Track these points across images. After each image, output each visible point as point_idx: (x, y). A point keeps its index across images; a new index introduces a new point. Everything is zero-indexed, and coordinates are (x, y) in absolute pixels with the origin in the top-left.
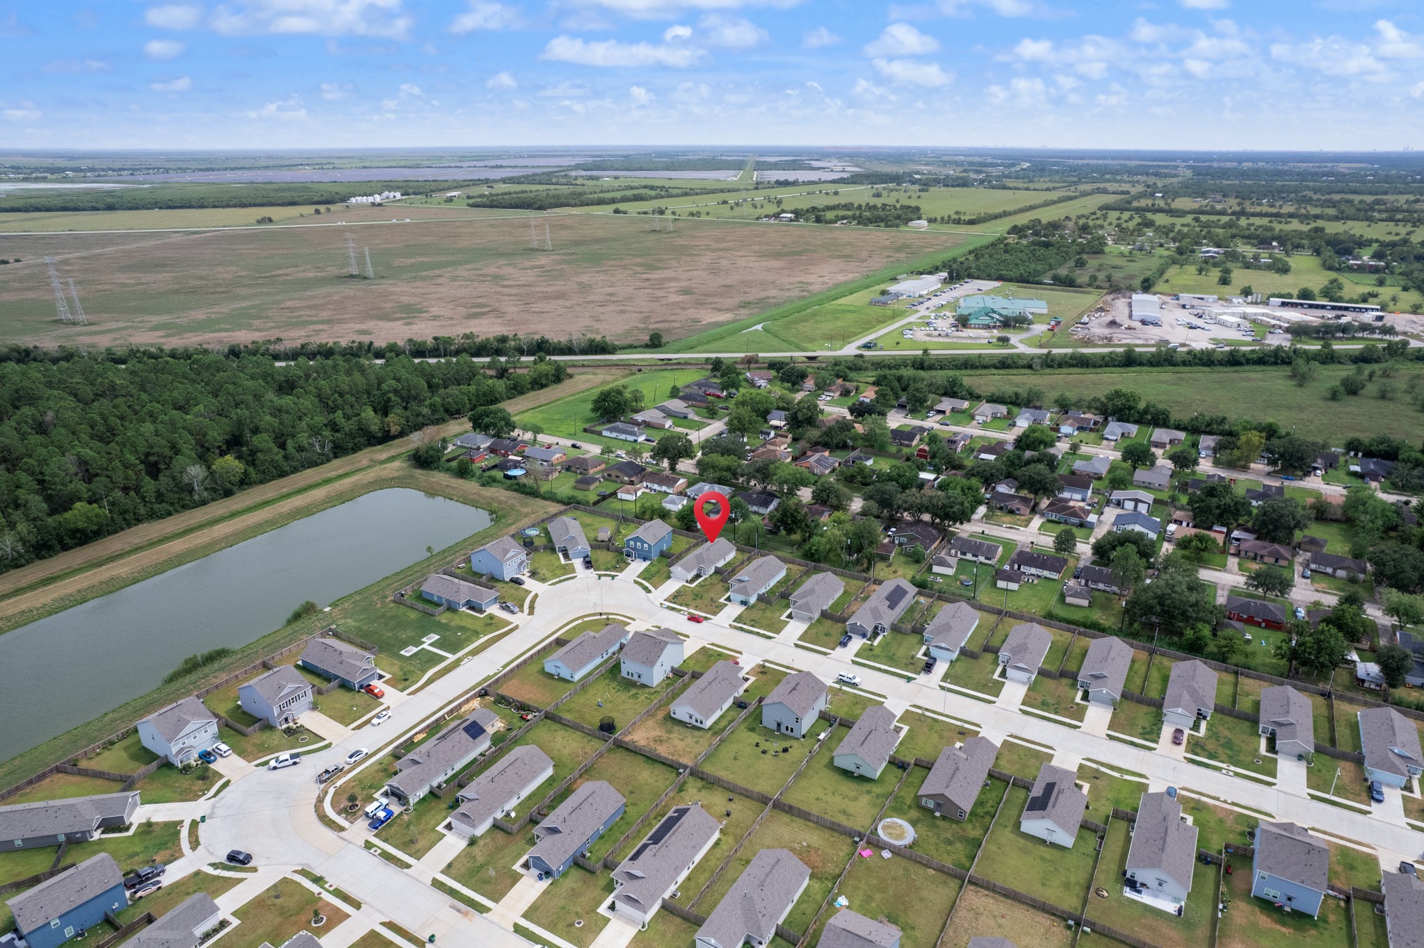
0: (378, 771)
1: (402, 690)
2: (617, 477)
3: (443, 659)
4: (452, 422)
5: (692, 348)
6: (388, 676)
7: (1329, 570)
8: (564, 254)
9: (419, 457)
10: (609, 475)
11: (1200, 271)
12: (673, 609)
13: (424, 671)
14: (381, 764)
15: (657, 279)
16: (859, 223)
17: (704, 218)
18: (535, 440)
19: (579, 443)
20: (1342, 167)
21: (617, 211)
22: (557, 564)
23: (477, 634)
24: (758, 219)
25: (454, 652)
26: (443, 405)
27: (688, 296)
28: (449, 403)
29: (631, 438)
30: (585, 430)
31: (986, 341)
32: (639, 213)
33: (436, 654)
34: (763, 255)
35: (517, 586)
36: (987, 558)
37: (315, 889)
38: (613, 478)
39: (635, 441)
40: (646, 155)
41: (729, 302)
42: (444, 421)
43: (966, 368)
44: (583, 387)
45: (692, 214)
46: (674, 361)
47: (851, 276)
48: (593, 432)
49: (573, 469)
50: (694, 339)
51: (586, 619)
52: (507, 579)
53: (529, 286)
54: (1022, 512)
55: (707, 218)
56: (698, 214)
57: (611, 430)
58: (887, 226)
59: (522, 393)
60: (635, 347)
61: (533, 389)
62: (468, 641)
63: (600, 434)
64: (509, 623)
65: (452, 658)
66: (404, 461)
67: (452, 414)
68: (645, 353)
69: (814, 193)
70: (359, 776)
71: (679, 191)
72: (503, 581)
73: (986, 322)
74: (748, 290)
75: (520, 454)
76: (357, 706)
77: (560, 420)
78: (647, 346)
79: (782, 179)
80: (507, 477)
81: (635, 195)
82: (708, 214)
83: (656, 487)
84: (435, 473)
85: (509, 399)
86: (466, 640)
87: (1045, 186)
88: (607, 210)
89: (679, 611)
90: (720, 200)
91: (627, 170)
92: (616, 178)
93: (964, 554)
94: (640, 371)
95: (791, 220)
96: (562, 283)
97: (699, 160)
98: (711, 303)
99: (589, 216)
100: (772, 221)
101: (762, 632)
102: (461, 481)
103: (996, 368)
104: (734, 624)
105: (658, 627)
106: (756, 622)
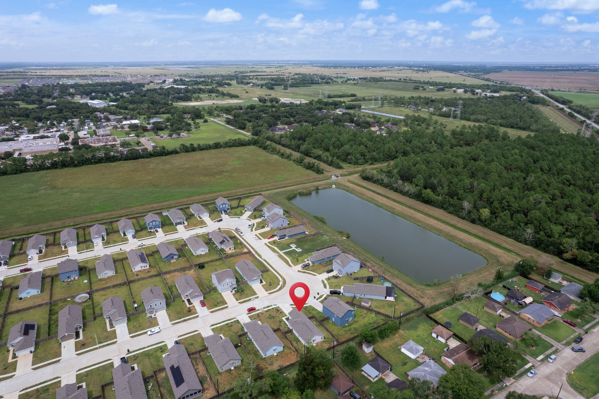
104: (236, 320)
105: (256, 298)
106: (229, 326)
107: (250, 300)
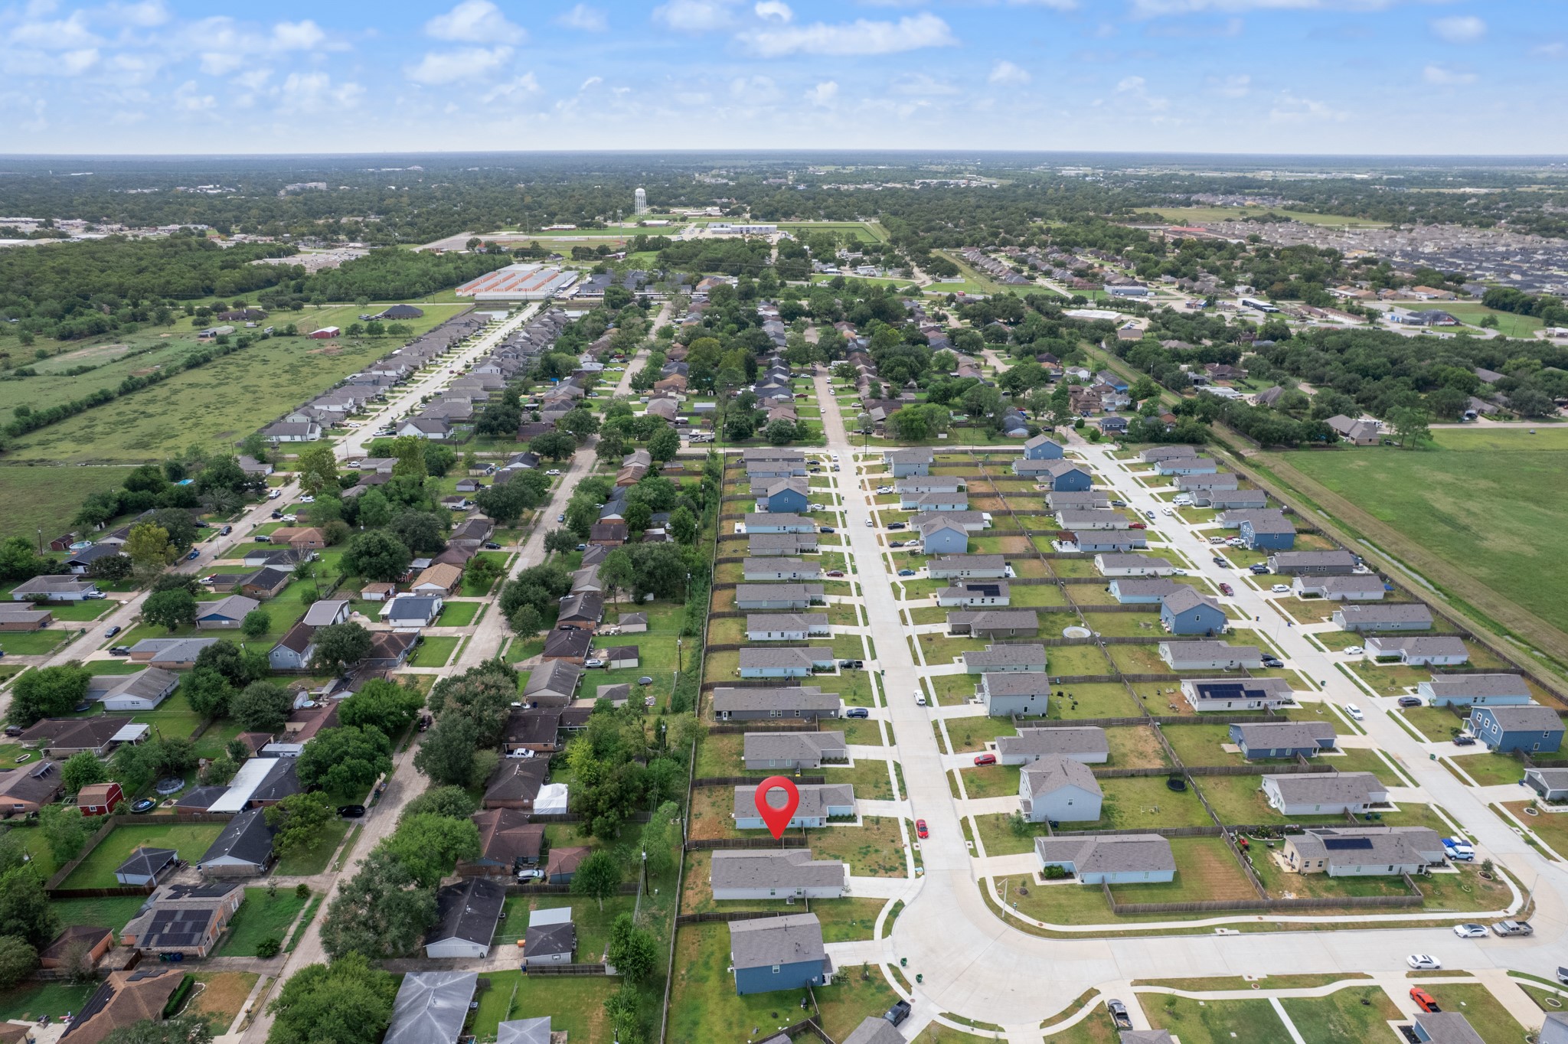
0: (1446, 898)
1: (1377, 989)
3: (1287, 1004)
6: (1394, 1025)
12: (918, 860)
13: (1329, 1000)
14: (1441, 905)
23: (1205, 1014)
25: (1264, 1006)
33: (1295, 1020)
37: (1534, 836)
51: (1035, 923)
62: (1228, 1010)
64: (1142, 998)
65: (1274, 997)
70: (1472, 906)
76: (1459, 1006)
86: (1231, 1015)
89: (916, 852)
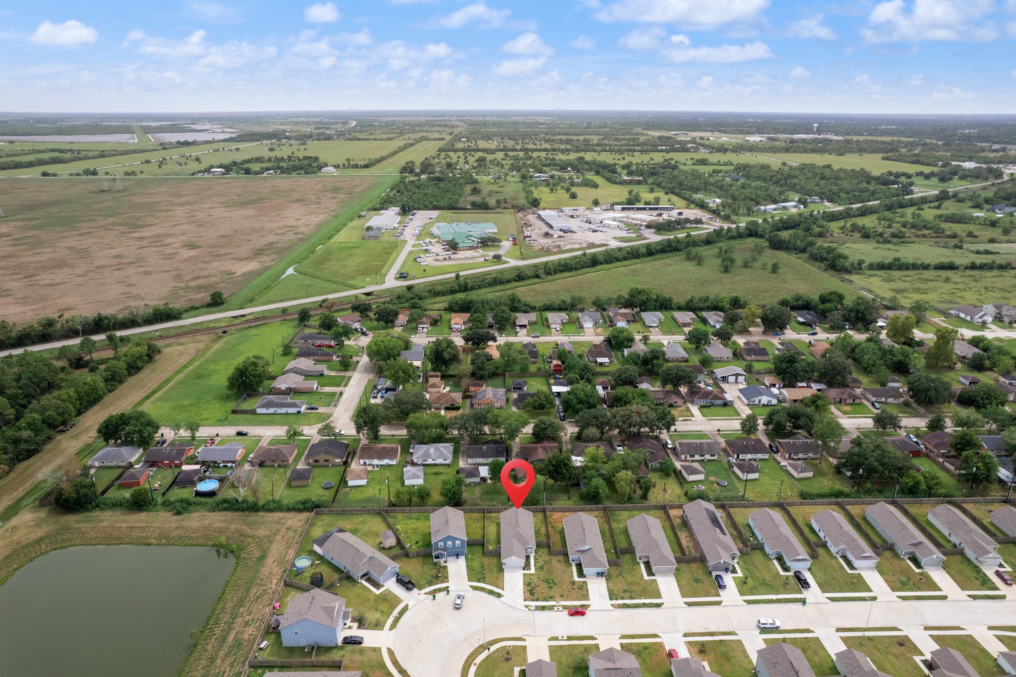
2: (326, 461)
4: (59, 437)
5: (252, 301)
7: (883, 400)
8: (24, 220)
9: (66, 500)
10: (316, 461)
11: (552, 190)
12: (543, 608)
15: (151, 237)
16: (282, 172)
17: (140, 176)
18: (193, 438)
19: (244, 429)
20: (540, 119)
21: (45, 174)
22: (372, 597)
24: (193, 174)
26: (44, 422)
27: (197, 250)
28: (50, 416)
29: (294, 410)
30: (234, 412)
31: (482, 259)
32: (71, 175)
34: (229, 205)
35: (356, 647)
36: (712, 455)
38: (322, 462)
39: (299, 412)
40: (23, 121)
41: (244, 251)
42: (49, 438)
43: (496, 284)
44: (183, 360)
45: (127, 174)
46: (251, 317)
47: (322, 216)
48: (244, 412)
49: (267, 463)
50: (246, 292)
52: (340, 641)
53: (11, 256)
54: (679, 404)
55: (143, 176)
56: (133, 173)
57: (267, 405)
58: (306, 173)
59: (121, 382)
60: (197, 308)
61: (130, 375)
63: (253, 412)
66: (34, 509)
67: (55, 427)
68: (212, 313)
69: (218, 150)
71: (95, 154)
72: (336, 647)
73: (471, 244)
74: (249, 238)
75: (193, 460)
77: (191, 405)
78: (209, 305)
79: (182, 140)
80: (199, 494)
81: (53, 159)
82: (142, 172)
83: (376, 462)
84: (96, 513)
85: (110, 391)
87: (385, 136)
88: (34, 173)
89: (551, 608)
90: (144, 160)
91: (16, 135)
92: (11, 142)
93: (693, 456)
94: (225, 332)
95: (224, 174)
96: (50, 250)
97: (83, 125)
98: (227, 254)
99: (18, 181)
100: (206, 175)
101: (647, 601)
102: (143, 515)
103: (515, 281)
104: (614, 602)
105: (556, 639)
106: (629, 592)
107: (570, 638)
